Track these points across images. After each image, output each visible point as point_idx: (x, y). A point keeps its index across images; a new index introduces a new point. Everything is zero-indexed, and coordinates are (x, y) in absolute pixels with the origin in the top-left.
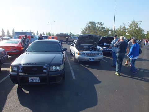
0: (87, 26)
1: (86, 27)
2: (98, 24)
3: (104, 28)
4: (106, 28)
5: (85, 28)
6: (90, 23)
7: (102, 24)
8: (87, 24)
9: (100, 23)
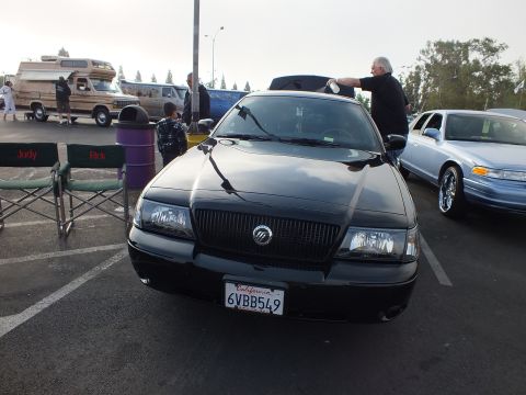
0: (422, 64)
1: (417, 67)
2: (475, 48)
3: (506, 70)
4: (515, 70)
5: (414, 70)
6: (441, 46)
7: (493, 51)
8: (423, 51)
9: (484, 44)
